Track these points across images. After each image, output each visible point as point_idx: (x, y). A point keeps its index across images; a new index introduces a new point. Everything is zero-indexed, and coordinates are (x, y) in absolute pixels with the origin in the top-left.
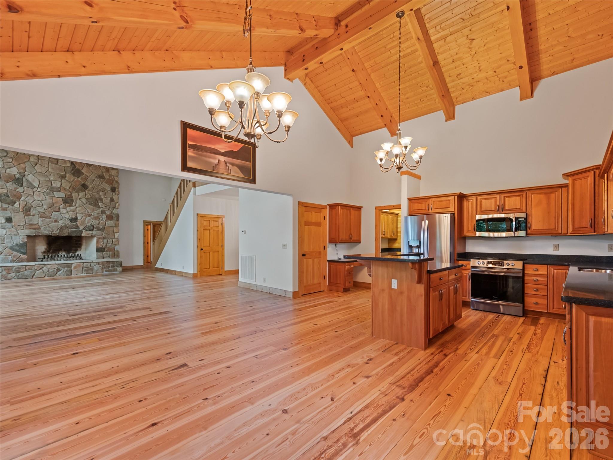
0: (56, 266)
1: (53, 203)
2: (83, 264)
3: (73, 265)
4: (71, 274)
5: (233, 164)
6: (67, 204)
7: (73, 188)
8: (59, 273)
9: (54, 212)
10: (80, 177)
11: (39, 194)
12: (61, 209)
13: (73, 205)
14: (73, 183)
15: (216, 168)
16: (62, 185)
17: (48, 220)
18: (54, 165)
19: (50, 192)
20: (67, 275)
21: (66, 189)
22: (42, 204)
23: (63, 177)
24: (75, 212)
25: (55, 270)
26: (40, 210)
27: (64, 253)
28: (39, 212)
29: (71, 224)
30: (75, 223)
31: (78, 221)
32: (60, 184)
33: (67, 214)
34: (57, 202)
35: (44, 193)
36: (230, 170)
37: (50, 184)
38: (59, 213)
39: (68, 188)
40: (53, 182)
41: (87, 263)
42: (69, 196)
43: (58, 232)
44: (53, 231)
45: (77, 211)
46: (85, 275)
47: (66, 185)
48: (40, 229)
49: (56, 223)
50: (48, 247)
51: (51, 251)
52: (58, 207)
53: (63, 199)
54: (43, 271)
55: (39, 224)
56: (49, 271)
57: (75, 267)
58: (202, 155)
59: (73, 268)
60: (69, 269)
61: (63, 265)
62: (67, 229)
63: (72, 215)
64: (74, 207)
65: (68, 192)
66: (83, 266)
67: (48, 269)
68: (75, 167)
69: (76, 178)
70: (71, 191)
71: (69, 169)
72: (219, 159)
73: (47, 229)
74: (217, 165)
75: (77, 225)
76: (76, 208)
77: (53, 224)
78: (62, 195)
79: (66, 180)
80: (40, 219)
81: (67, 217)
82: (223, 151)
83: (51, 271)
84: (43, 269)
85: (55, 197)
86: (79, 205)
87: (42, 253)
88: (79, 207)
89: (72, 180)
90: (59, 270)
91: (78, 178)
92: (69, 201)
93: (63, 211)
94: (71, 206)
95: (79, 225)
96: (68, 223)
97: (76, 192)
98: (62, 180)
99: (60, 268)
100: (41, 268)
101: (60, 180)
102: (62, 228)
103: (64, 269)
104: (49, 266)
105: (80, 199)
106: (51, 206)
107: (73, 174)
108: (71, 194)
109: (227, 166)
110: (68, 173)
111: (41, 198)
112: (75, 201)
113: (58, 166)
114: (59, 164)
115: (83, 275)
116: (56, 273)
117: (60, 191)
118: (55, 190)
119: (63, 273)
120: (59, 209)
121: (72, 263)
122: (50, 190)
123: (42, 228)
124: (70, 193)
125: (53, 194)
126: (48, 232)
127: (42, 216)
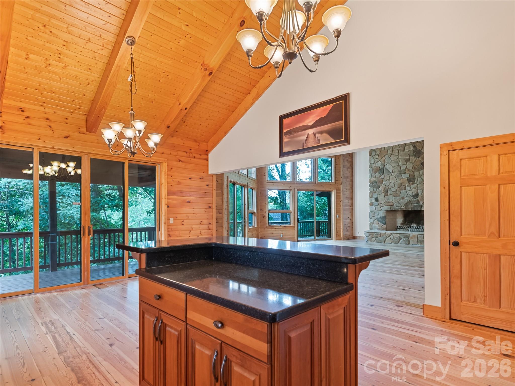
0: (398, 235)
1: (401, 183)
2: (418, 236)
3: (411, 236)
4: (409, 244)
5: (321, 133)
6: (411, 183)
7: (415, 168)
8: (401, 241)
9: (402, 191)
10: (420, 157)
11: (393, 177)
12: (407, 188)
13: (415, 183)
14: (415, 164)
15: (305, 143)
16: (407, 167)
17: (398, 197)
18: (402, 152)
19: (399, 175)
20: (406, 244)
21: (410, 170)
22: (395, 186)
23: (408, 160)
24: (417, 189)
25: (398, 238)
26: (393, 191)
27: (415, 225)
28: (393, 192)
29: (414, 200)
30: (416, 199)
31: (419, 196)
32: (405, 166)
33: (411, 191)
34: (404, 183)
35: (396, 176)
36: (319, 140)
37: (399, 169)
38: (405, 191)
39: (411, 169)
40: (401, 166)
41: (421, 235)
42: (412, 175)
43: (404, 207)
44: (401, 207)
45: (418, 188)
46: (420, 246)
47: (410, 166)
48: (394, 205)
49: (403, 200)
50: (404, 220)
51: (406, 223)
52: (404, 187)
53: (408, 179)
54: (390, 238)
55: (393, 201)
56: (394, 239)
57: (412, 238)
58: (294, 137)
59: (410, 238)
60: (407, 238)
61: (403, 235)
62: (411, 205)
63: (414, 192)
64: (416, 185)
65: (411, 172)
66: (418, 237)
67: (393, 237)
68: (417, 148)
69: (417, 158)
70: (413, 171)
71: (412, 152)
72: (308, 134)
73: (398, 205)
74: (306, 140)
75: (418, 200)
76: (418, 185)
77: (402, 200)
78: (407, 175)
79: (410, 162)
80: (394, 197)
81: (411, 194)
82: (311, 124)
83: (395, 238)
84: (391, 236)
85: (402, 178)
86: (420, 182)
87: (400, 224)
88: (420, 184)
89: (414, 161)
90: (400, 239)
91: (419, 158)
92: (412, 180)
93: (408, 189)
94: (413, 184)
95: (419, 200)
96: (411, 199)
97: (417, 171)
98: (407, 163)
99: (402, 237)
100: (389, 236)
101: (406, 163)
102: (407, 204)
103: (404, 238)
104: (394, 235)
105: (420, 176)
106: (400, 186)
107: (415, 156)
108: (414, 173)
109: (315, 137)
110: (412, 156)
111: (394, 180)
112: (416, 179)
113: (404, 152)
114: (405, 150)
115: (418, 245)
116: (398, 241)
117: (406, 173)
118: (402, 173)
119: (403, 242)
120: (405, 187)
121: (409, 234)
122: (399, 173)
123: (395, 204)
124: (412, 173)
125: (401, 176)
126: (398, 207)
127: (395, 195)
